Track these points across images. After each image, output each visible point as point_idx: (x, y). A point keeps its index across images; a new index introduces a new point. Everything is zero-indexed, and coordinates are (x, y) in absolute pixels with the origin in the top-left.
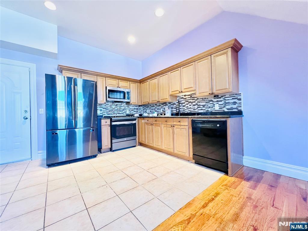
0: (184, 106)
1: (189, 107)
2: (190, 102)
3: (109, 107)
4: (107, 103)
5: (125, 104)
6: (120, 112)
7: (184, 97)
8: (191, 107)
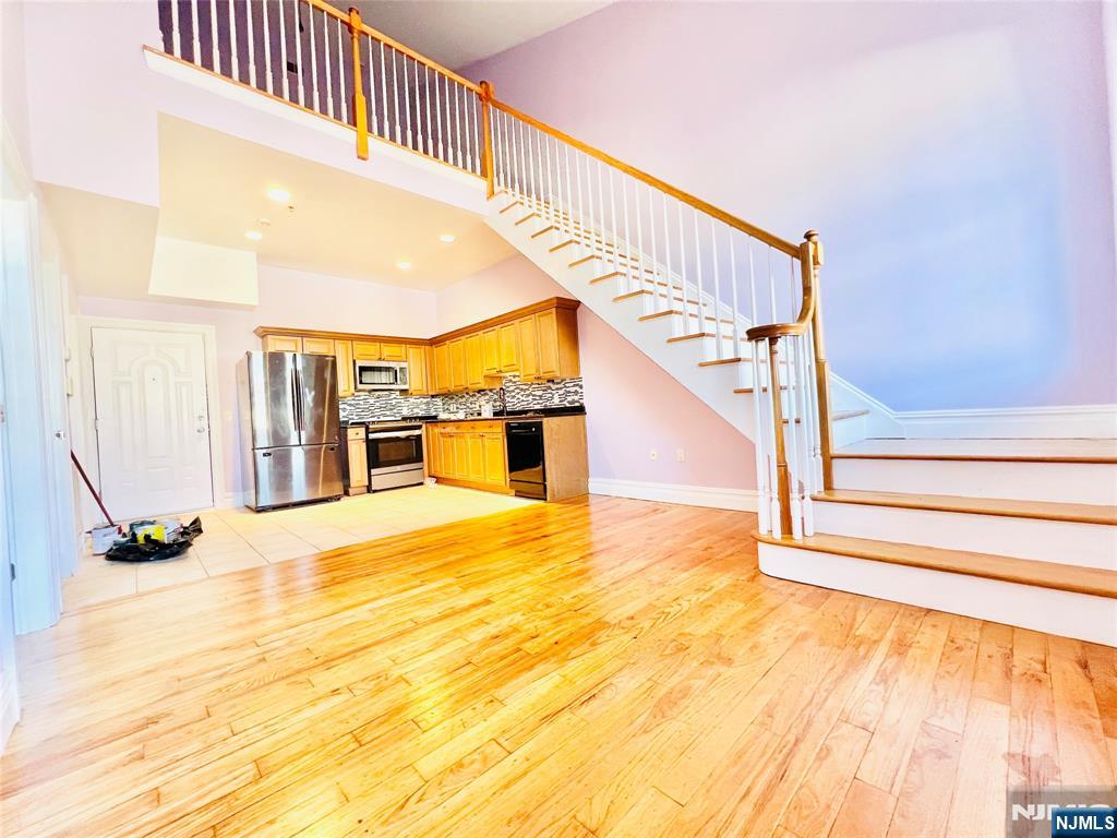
0: (514, 397)
1: (522, 398)
2: (522, 390)
3: (361, 402)
4: (356, 394)
5: (398, 393)
6: (388, 413)
7: (514, 380)
8: (523, 398)
